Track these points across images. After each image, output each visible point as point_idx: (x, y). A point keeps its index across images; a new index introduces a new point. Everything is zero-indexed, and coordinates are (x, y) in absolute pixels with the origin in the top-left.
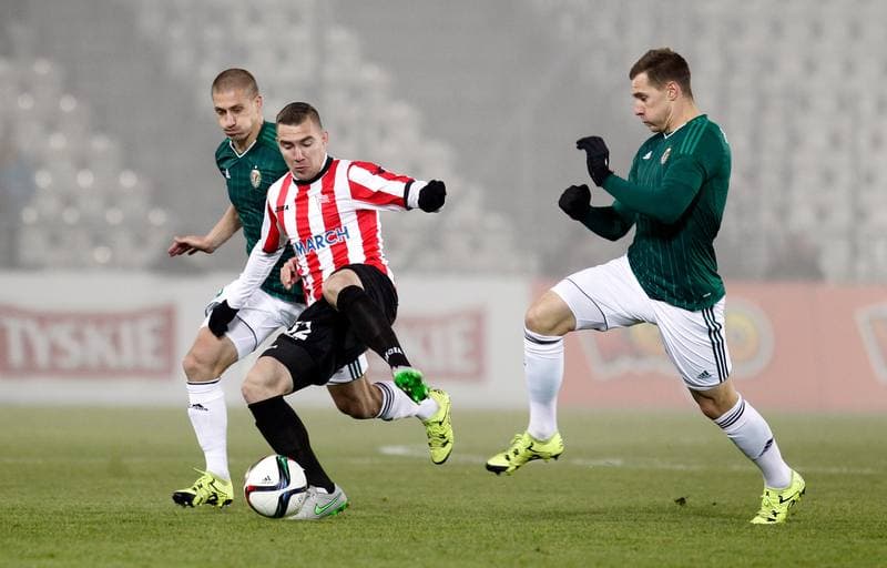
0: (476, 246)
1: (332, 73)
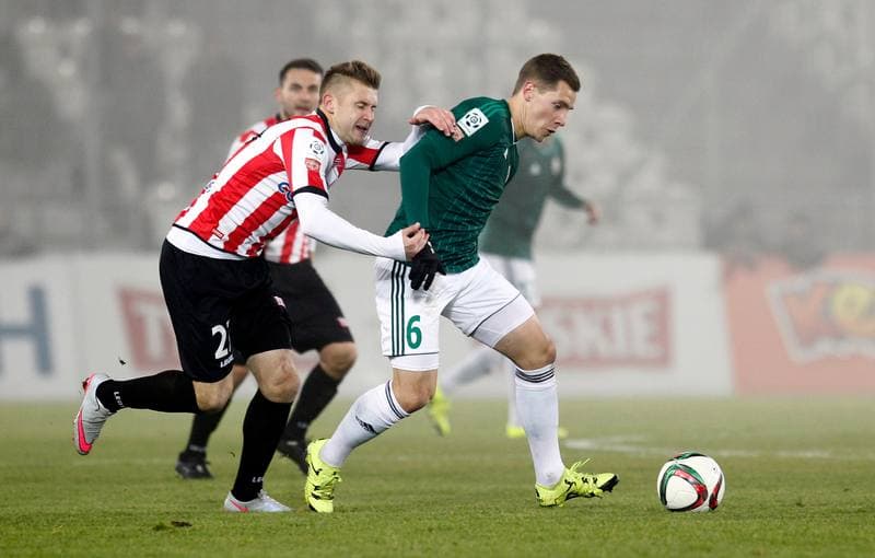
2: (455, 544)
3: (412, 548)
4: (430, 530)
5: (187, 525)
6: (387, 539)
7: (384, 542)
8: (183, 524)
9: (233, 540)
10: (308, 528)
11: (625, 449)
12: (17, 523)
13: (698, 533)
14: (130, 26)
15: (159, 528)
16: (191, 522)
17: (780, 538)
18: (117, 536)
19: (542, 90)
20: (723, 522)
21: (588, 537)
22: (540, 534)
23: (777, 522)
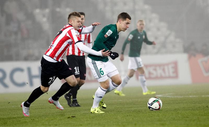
0: (174, 46)
1: (137, 7)
2: (133, 118)
3: (124, 120)
4: (127, 116)
5: (75, 117)
6: (118, 118)
7: (118, 119)
8: (74, 117)
9: (85, 120)
10: (101, 116)
11: (169, 96)
12: (38, 118)
13: (186, 114)
14: (58, 10)
15: (69, 118)
16: (76, 116)
17: (203, 114)
18: (60, 120)
19: (123, 21)
20: (191, 111)
21: (162, 116)
22: (151, 116)
23: (203, 111)
